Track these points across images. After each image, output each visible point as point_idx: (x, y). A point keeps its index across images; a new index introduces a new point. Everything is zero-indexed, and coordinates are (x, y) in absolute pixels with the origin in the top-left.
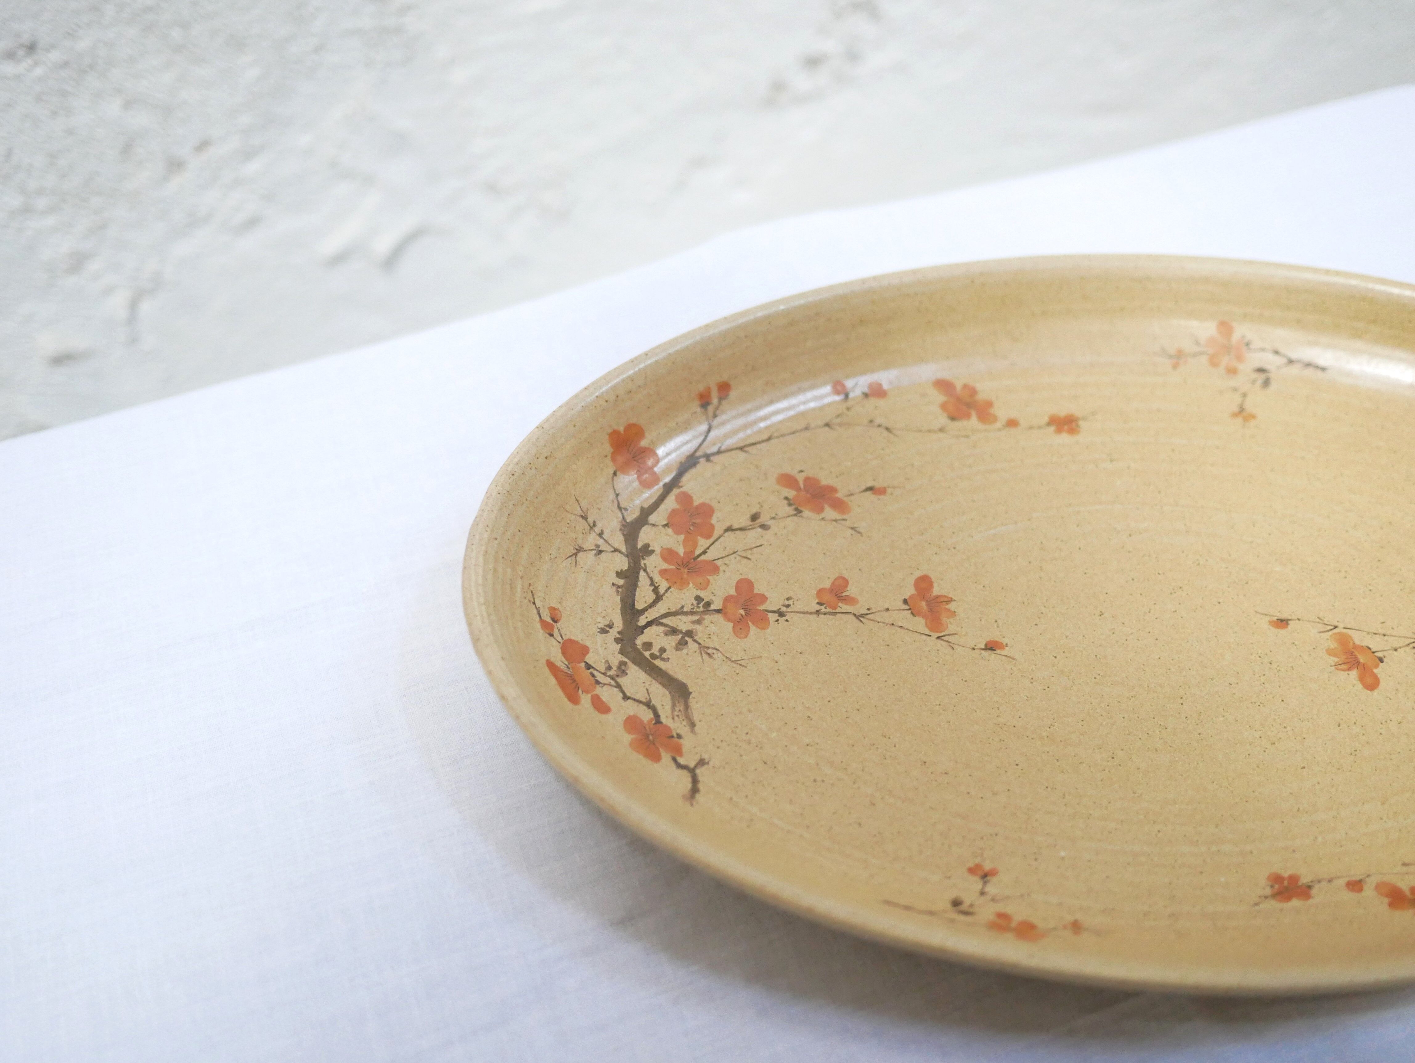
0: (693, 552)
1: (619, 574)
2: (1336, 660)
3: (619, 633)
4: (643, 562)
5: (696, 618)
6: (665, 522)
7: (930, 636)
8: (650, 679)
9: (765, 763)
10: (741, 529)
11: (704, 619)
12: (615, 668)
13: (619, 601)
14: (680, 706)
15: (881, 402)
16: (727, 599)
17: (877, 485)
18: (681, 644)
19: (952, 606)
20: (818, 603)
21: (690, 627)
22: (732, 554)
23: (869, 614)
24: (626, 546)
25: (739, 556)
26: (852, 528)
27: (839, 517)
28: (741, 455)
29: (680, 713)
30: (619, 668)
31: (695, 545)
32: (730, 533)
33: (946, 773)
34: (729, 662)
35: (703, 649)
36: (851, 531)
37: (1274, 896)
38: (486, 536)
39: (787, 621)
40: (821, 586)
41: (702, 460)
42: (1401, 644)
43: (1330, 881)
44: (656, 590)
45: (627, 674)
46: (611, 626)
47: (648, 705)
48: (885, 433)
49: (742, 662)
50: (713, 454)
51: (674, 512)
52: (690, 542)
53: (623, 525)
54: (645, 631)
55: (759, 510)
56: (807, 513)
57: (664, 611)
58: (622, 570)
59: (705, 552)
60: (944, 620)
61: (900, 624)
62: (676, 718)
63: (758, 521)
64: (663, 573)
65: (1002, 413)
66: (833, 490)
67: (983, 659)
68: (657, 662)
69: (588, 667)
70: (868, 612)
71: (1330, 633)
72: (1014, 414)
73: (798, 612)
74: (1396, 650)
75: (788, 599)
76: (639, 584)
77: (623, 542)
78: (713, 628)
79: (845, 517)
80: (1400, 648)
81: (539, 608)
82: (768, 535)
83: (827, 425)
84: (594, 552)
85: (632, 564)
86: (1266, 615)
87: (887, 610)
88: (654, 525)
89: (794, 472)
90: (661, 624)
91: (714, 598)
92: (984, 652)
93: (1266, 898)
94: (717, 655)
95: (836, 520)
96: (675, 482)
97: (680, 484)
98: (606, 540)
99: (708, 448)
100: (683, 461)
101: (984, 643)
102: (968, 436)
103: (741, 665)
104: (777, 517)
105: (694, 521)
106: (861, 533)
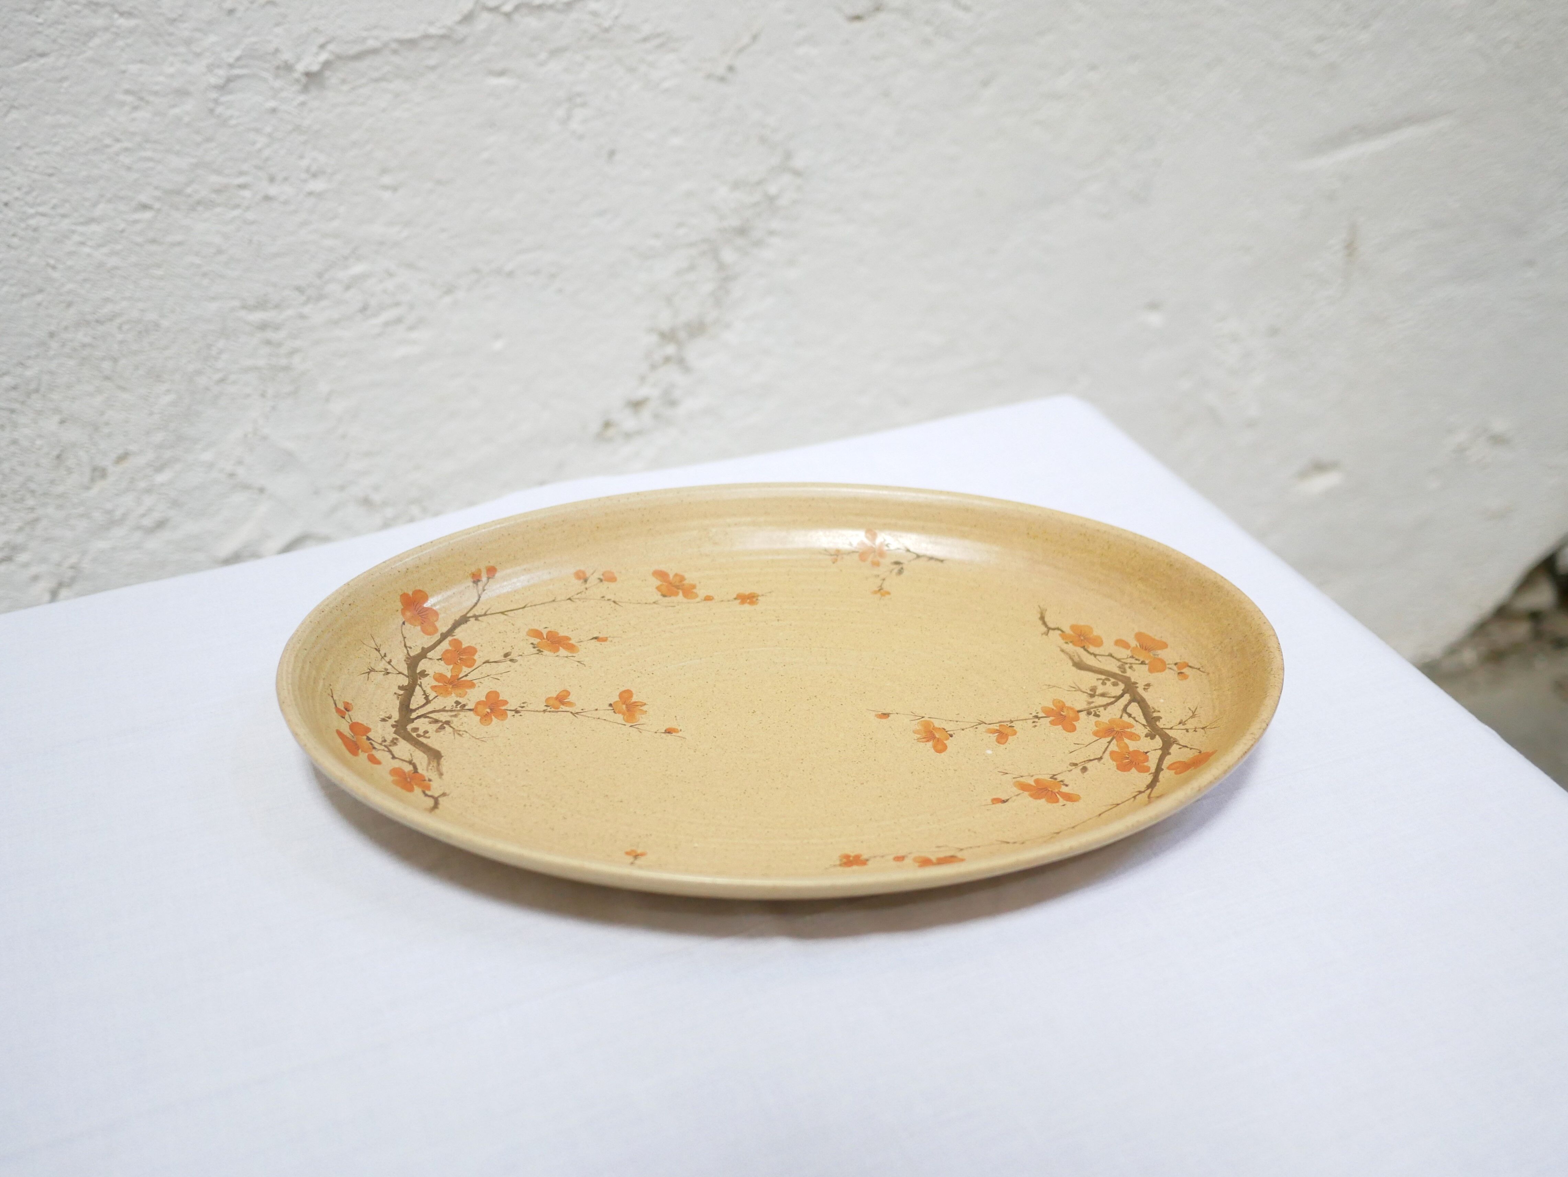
0: (458, 675)
1: (400, 688)
2: (919, 736)
3: (395, 722)
4: (419, 681)
5: (453, 713)
6: (440, 657)
7: (625, 725)
8: (414, 748)
10: (496, 662)
11: (460, 714)
12: (389, 741)
13: (398, 704)
14: (434, 764)
15: (612, 585)
16: (478, 703)
17: (601, 636)
18: (441, 729)
19: (644, 708)
20: (546, 706)
21: (448, 719)
22: (486, 676)
24: (408, 671)
25: (492, 677)
26: (578, 662)
27: (570, 655)
28: (503, 617)
29: (433, 768)
30: (392, 741)
31: (460, 671)
32: (487, 664)
33: (621, 802)
34: (474, 739)
35: (456, 731)
36: (577, 663)
37: (840, 865)
38: (298, 646)
39: (521, 716)
40: (550, 696)
41: (472, 620)
42: (968, 726)
43: (883, 857)
44: (427, 697)
45: (397, 745)
46: (390, 718)
47: (410, 762)
48: (613, 604)
49: (483, 739)
50: (480, 616)
51: (447, 651)
52: (456, 669)
53: (407, 658)
54: (415, 721)
55: (511, 651)
56: (546, 652)
57: (431, 709)
58: (403, 685)
59: (466, 676)
60: (638, 716)
61: (604, 718)
62: (430, 771)
63: (509, 657)
64: (433, 688)
65: (702, 592)
66: (568, 639)
67: (662, 738)
68: (421, 739)
69: (369, 739)
70: (582, 711)
71: (919, 721)
72: (710, 593)
73: (530, 711)
74: (963, 730)
75: (524, 703)
76: (415, 694)
77: (406, 668)
78: (466, 719)
79: (574, 655)
80: (966, 728)
81: (336, 700)
82: (515, 665)
83: (570, 599)
84: (383, 673)
85: (411, 682)
86: (874, 711)
87: (597, 710)
88: (430, 659)
89: (540, 628)
90: (428, 717)
91: (468, 702)
92: (663, 735)
93: (835, 866)
94: (465, 735)
95: (567, 657)
96: (450, 632)
97: (454, 634)
98: (392, 666)
99: (477, 611)
100: (457, 619)
101: (665, 729)
102: (674, 606)
103: (483, 741)
104: (523, 655)
105: (461, 657)
106: (584, 664)
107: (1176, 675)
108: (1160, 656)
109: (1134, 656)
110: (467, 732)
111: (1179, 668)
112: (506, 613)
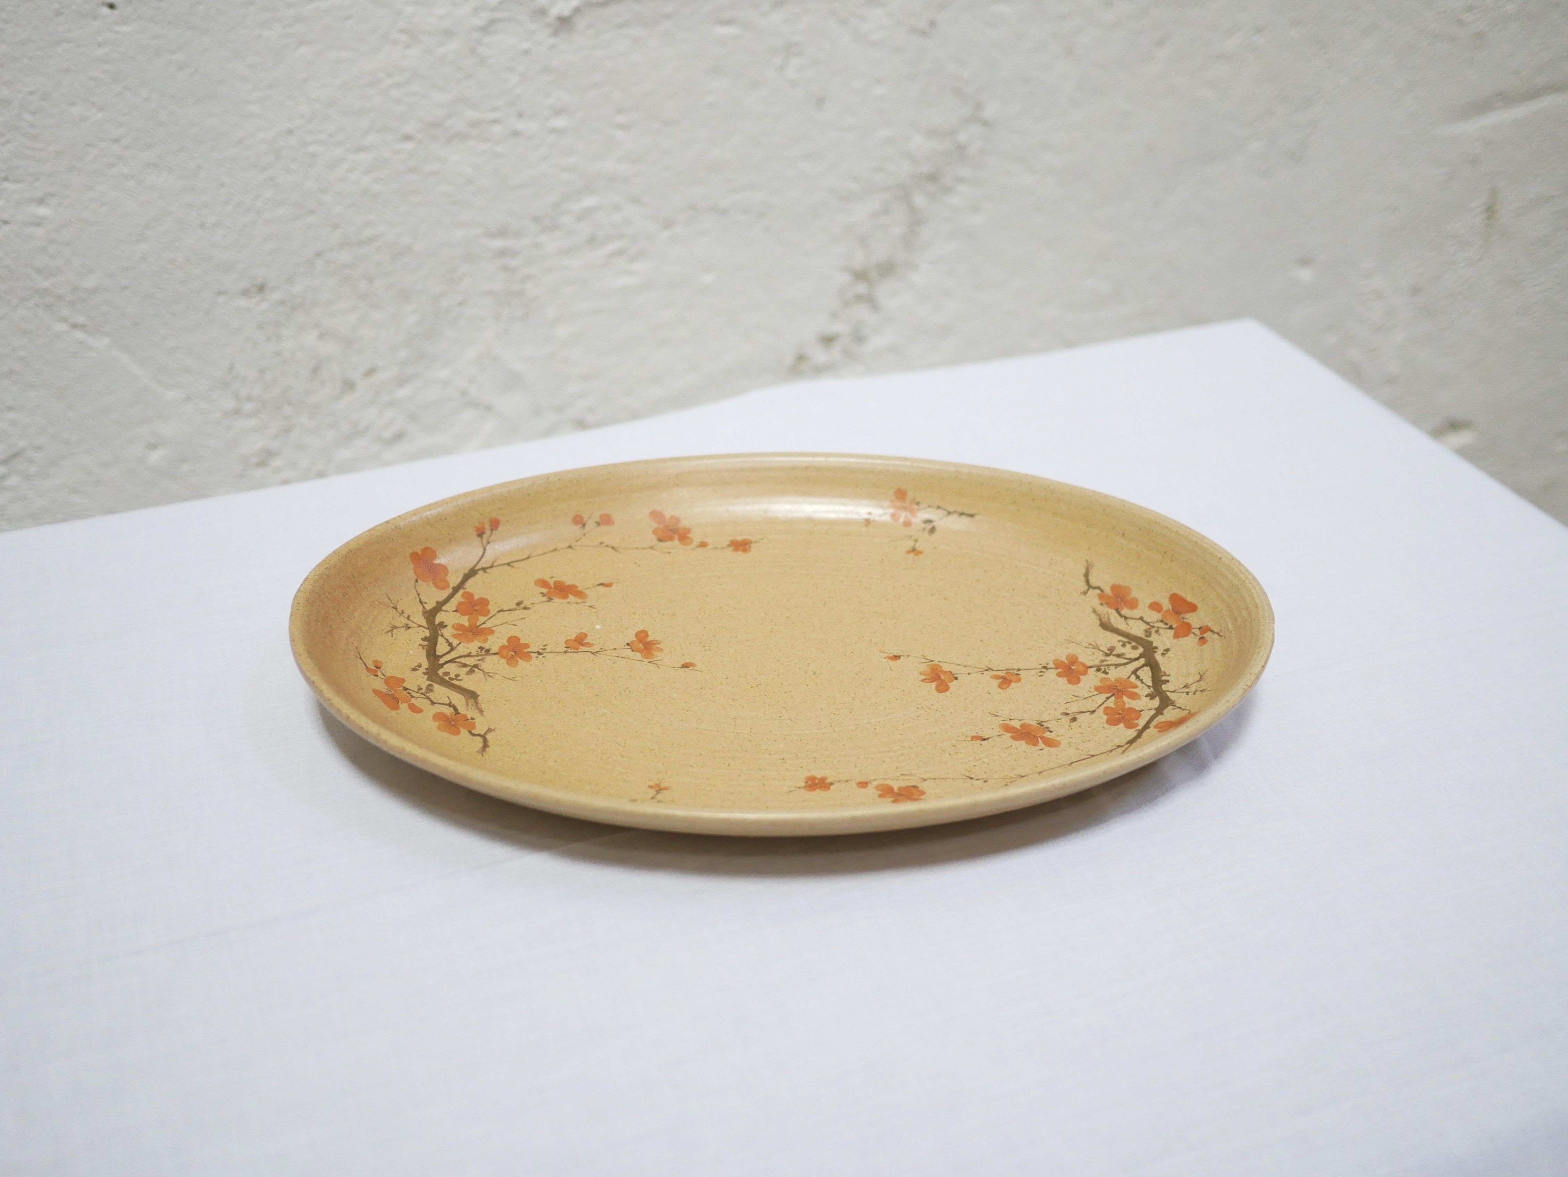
0: (1116, 698)
1: (1166, 681)
2: (659, 646)
3: (1156, 652)
4: (1152, 690)
5: (1105, 663)
6: (1141, 712)
7: (939, 662)
8: (1128, 631)
10: (1083, 712)
11: (1099, 663)
12: (1153, 632)
13: (1161, 668)
14: (1104, 619)
16: (1085, 673)
17: (979, 742)
18: (1111, 649)
19: (922, 677)
20: (1019, 675)
21: (1108, 658)
22: (1087, 698)
23: (981, 671)
24: (1167, 695)
25: (1081, 697)
26: (997, 716)
27: (1008, 722)
28: (1092, 753)
29: (1104, 616)
30: (1150, 633)
31: (1116, 703)
32: (1091, 710)
36: (998, 714)
37: (751, 542)
39: (1041, 664)
40: (1017, 684)
41: (1123, 744)
42: (608, 652)
43: (716, 548)
44: (1138, 677)
45: (1144, 631)
46: (1163, 654)
47: (1125, 617)
48: (973, 776)
49: (1068, 642)
50: (1116, 749)
51: (1137, 718)
52: (1119, 703)
54: (1138, 655)
55: (1071, 724)
57: (1128, 666)
58: (1166, 684)
59: (1108, 698)
60: (929, 671)
61: (959, 666)
62: (1106, 613)
63: (1070, 717)
64: (1136, 687)
65: (871, 791)
66: (1015, 738)
67: (903, 651)
68: (1125, 640)
69: (1170, 628)
70: (983, 672)
71: (655, 659)
72: (862, 791)
73: (1034, 669)
74: (615, 649)
75: (1041, 676)
76: (1151, 679)
77: (1170, 696)
78: (1091, 658)
79: (1003, 722)
80: (611, 650)
81: (1214, 634)
82: (1061, 710)
83: (1023, 777)
84: (1189, 684)
85: (1159, 688)
86: (696, 670)
87: (969, 674)
88: (1150, 709)
89: (1047, 749)
90: (1128, 659)
91: (1095, 673)
92: (902, 654)
93: (756, 542)
94: (1086, 645)
95: (1010, 720)
96: (1140, 731)
98: (1182, 692)
101: (900, 659)
102: (902, 775)
104: (1056, 720)
105: (1120, 716)
106: (991, 714)
107: (383, 667)
108: (386, 687)
109: (410, 697)
110: (1086, 647)
111: (376, 671)
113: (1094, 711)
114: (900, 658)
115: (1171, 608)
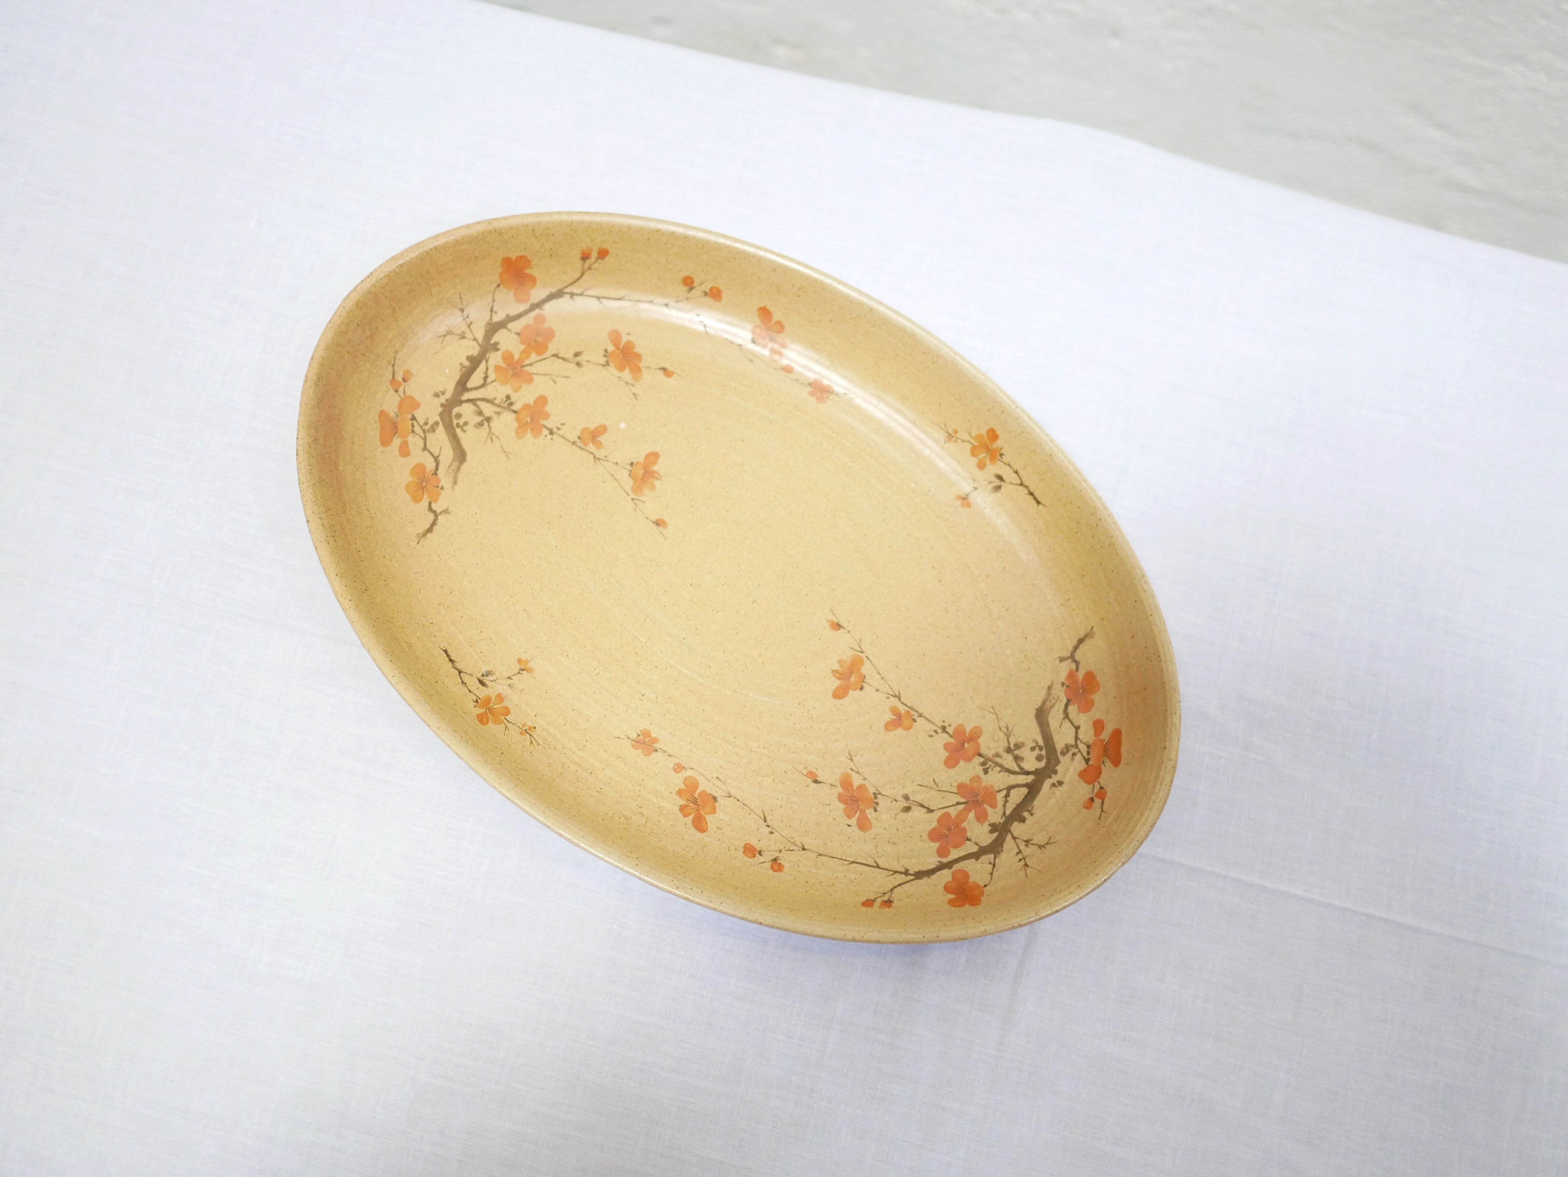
0: (965, 809)
1: (1023, 820)
2: (655, 482)
3: (1051, 777)
4: (1002, 821)
5: (997, 759)
6: (967, 842)
7: (867, 657)
8: (1053, 734)
9: (1026, 638)
10: (922, 806)
11: (992, 755)
12: (1071, 753)
13: (1036, 800)
14: (1048, 704)
15: (754, 842)
16: (969, 760)
17: (809, 782)
18: (1018, 746)
19: (837, 667)
20: (915, 721)
21: (1005, 755)
22: (942, 791)
23: (890, 694)
24: (1005, 839)
25: (938, 787)
26: (852, 760)
27: (853, 774)
28: (881, 863)
29: (1052, 700)
30: (1067, 752)
31: (958, 815)
32: (931, 808)
33: (933, 567)
34: (999, 715)
35: (1008, 735)
36: (854, 758)
39: (944, 722)
40: (904, 732)
41: (911, 872)
42: (609, 464)
43: (796, 380)
44: (1007, 796)
45: (1066, 745)
46: (1053, 785)
47: (1066, 716)
48: (769, 818)
49: (991, 710)
50: (901, 873)
51: (956, 846)
52: (961, 817)
53: (998, 853)
54: (1034, 770)
55: (900, 813)
56: (872, 790)
57: (1013, 777)
58: (1019, 823)
59: (958, 803)
60: (849, 662)
61: (878, 676)
62: (1056, 697)
63: (906, 805)
64: (994, 806)
65: (678, 781)
66: (841, 798)
67: (849, 622)
68: (1041, 743)
69: (1087, 761)
70: (889, 696)
71: (641, 498)
72: (671, 774)
73: (933, 723)
74: (617, 464)
75: (931, 736)
76: (1014, 806)
77: (1006, 841)
79: (849, 771)
80: (613, 463)
81: (1100, 808)
82: (908, 790)
83: (804, 849)
84: (1031, 842)
85: (1010, 823)
86: (662, 534)
87: (877, 690)
88: (977, 844)
89: (855, 828)
90: (1021, 768)
91: (977, 766)
92: (845, 626)
93: (836, 394)
94: (1003, 725)
95: (858, 772)
96: (941, 867)
97: (939, 864)
98: (1018, 847)
99: (902, 878)
100: (926, 878)
101: (839, 631)
102: (717, 778)
103: (994, 709)
104: (893, 800)
105: (947, 832)
106: (849, 754)
107: (409, 382)
108: (396, 410)
109: (410, 431)
110: (1000, 728)
111: (400, 385)
112: (875, 865)
113: (932, 811)
114: (839, 629)
115: (1106, 741)
